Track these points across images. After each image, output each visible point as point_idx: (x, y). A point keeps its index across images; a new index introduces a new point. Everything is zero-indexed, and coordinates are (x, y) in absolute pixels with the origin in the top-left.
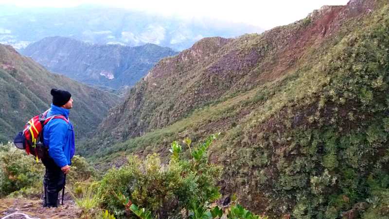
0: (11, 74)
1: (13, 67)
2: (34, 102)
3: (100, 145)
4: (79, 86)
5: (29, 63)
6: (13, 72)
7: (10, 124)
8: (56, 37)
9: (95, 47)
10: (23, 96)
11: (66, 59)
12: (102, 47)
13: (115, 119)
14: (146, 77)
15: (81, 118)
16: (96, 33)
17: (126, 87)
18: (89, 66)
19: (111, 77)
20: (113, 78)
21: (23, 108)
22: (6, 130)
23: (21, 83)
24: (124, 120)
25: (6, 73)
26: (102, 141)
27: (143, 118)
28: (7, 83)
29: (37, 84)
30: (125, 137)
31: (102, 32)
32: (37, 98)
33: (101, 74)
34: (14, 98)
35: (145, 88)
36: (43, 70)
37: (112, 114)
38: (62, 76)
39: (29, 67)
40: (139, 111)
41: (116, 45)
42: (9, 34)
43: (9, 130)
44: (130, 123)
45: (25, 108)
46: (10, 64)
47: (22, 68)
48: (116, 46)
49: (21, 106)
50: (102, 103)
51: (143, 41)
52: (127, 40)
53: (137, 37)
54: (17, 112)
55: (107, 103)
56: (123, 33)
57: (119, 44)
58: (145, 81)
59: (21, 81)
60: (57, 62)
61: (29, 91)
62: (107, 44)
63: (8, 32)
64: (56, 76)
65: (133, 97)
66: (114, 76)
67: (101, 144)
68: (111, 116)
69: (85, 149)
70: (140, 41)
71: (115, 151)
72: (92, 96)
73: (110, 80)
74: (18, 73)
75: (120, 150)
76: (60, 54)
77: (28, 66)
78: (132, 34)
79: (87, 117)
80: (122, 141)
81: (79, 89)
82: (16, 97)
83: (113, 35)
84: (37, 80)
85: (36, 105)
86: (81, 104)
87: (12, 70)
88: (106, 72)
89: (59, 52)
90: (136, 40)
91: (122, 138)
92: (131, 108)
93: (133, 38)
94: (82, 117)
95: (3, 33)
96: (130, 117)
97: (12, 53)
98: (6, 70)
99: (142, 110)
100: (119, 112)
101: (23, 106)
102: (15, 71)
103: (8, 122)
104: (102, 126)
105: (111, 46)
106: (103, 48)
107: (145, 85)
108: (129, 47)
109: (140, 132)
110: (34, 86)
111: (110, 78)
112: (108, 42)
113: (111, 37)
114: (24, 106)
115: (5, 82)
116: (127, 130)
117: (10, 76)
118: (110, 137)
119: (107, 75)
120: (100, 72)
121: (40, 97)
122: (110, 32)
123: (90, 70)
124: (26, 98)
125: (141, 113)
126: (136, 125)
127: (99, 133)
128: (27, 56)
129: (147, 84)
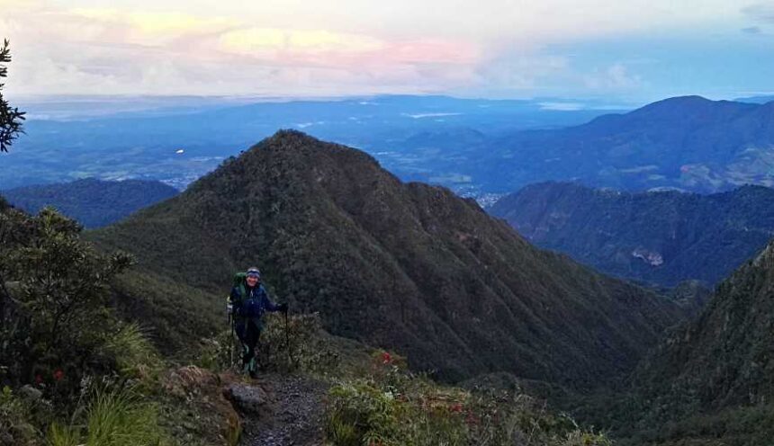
0: (471, 249)
1: (476, 237)
2: (508, 305)
3: (644, 410)
4: (592, 277)
5: (502, 230)
6: (473, 247)
7: (466, 342)
8: (547, 183)
9: (623, 198)
10: (489, 289)
11: (564, 223)
12: (638, 198)
13: (679, 352)
14: (758, 259)
15: (596, 344)
16: (624, 171)
17: (694, 283)
18: (610, 238)
19: (657, 261)
20: (661, 262)
21: (489, 313)
22: (459, 352)
23: (486, 267)
24: (702, 357)
25: (464, 247)
26: (649, 401)
27: (759, 358)
28: (464, 265)
29: (513, 269)
30: (708, 400)
31: (638, 169)
32: (514, 296)
33: (635, 254)
34: (474, 293)
35: (757, 285)
36: (525, 242)
37: (669, 341)
38: (559, 256)
39: (502, 238)
40: (742, 340)
41: (668, 192)
42: (468, 183)
43: (463, 353)
44: (718, 368)
45: (491, 313)
46: (471, 231)
47: (490, 239)
48: (667, 195)
49: (485, 309)
50: (640, 315)
51: (730, 181)
52: (693, 182)
53: (717, 175)
54: (478, 320)
55: (650, 316)
56: (683, 168)
57: (676, 191)
58: (756, 268)
59: (487, 264)
60: (548, 230)
61: (499, 281)
62: (649, 191)
63: (467, 178)
64: (548, 256)
65: (723, 304)
66: (664, 259)
67: (647, 409)
68: (667, 347)
69: (610, 415)
70: (726, 182)
71: (689, 432)
72: (620, 300)
73: (654, 266)
74: (482, 248)
75: (704, 432)
76: (553, 215)
77: (499, 234)
78: (704, 168)
79: (607, 342)
80: (699, 409)
81: (593, 284)
82: (478, 292)
83: (660, 174)
84: (514, 262)
85: (511, 309)
86: (596, 313)
87: (474, 242)
88: (645, 251)
89: (552, 212)
90: (712, 181)
91: (698, 400)
92: (718, 331)
93: (707, 177)
94: (598, 342)
95: (459, 181)
96: (717, 352)
97: (474, 213)
98: (463, 242)
99: (753, 337)
100: (688, 337)
101: (488, 309)
102: (478, 244)
103: (463, 339)
104: (646, 368)
105: (656, 194)
106: (640, 200)
107: (757, 276)
108: (699, 196)
109: (752, 395)
110: (508, 273)
111: (653, 263)
112: (649, 188)
113: (658, 177)
114: (491, 310)
115: (461, 263)
116: (711, 383)
117: (470, 252)
118: (668, 396)
119: (646, 256)
120: (633, 250)
121: (517, 295)
122: (653, 167)
123: (611, 246)
124: (494, 294)
125: (750, 345)
126: (735, 373)
127: (638, 383)
128: (498, 218)
129: (764, 274)
